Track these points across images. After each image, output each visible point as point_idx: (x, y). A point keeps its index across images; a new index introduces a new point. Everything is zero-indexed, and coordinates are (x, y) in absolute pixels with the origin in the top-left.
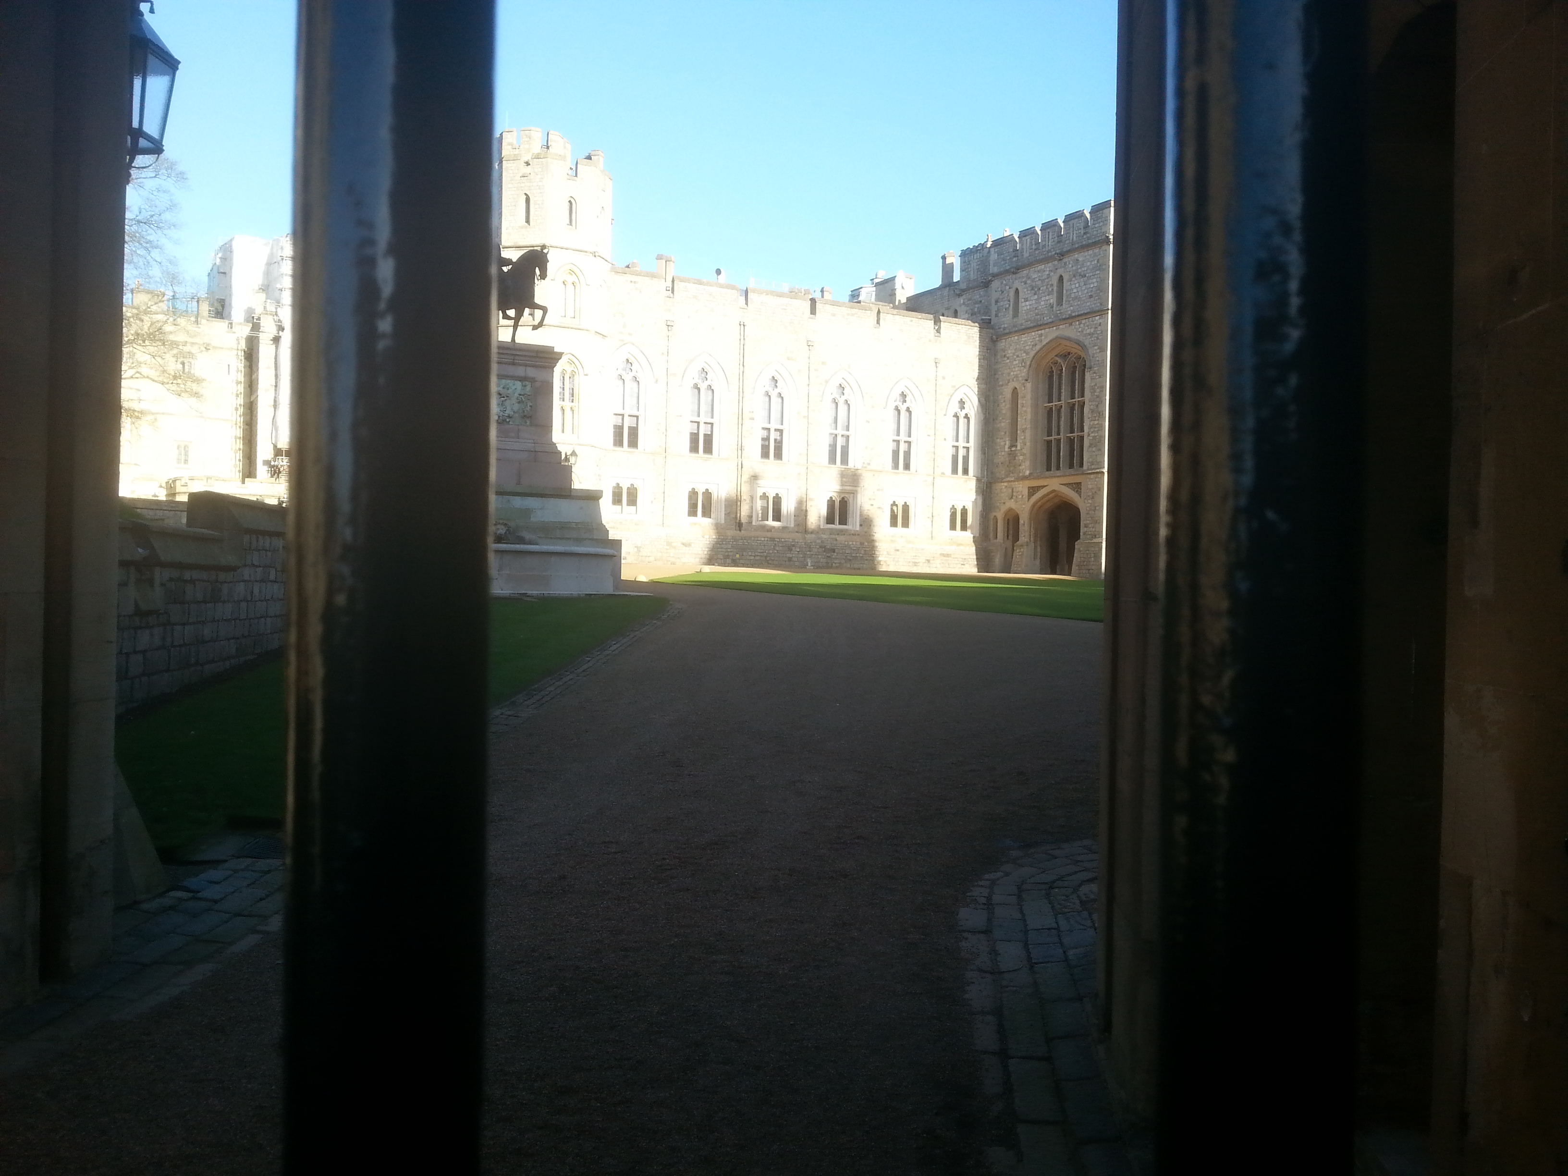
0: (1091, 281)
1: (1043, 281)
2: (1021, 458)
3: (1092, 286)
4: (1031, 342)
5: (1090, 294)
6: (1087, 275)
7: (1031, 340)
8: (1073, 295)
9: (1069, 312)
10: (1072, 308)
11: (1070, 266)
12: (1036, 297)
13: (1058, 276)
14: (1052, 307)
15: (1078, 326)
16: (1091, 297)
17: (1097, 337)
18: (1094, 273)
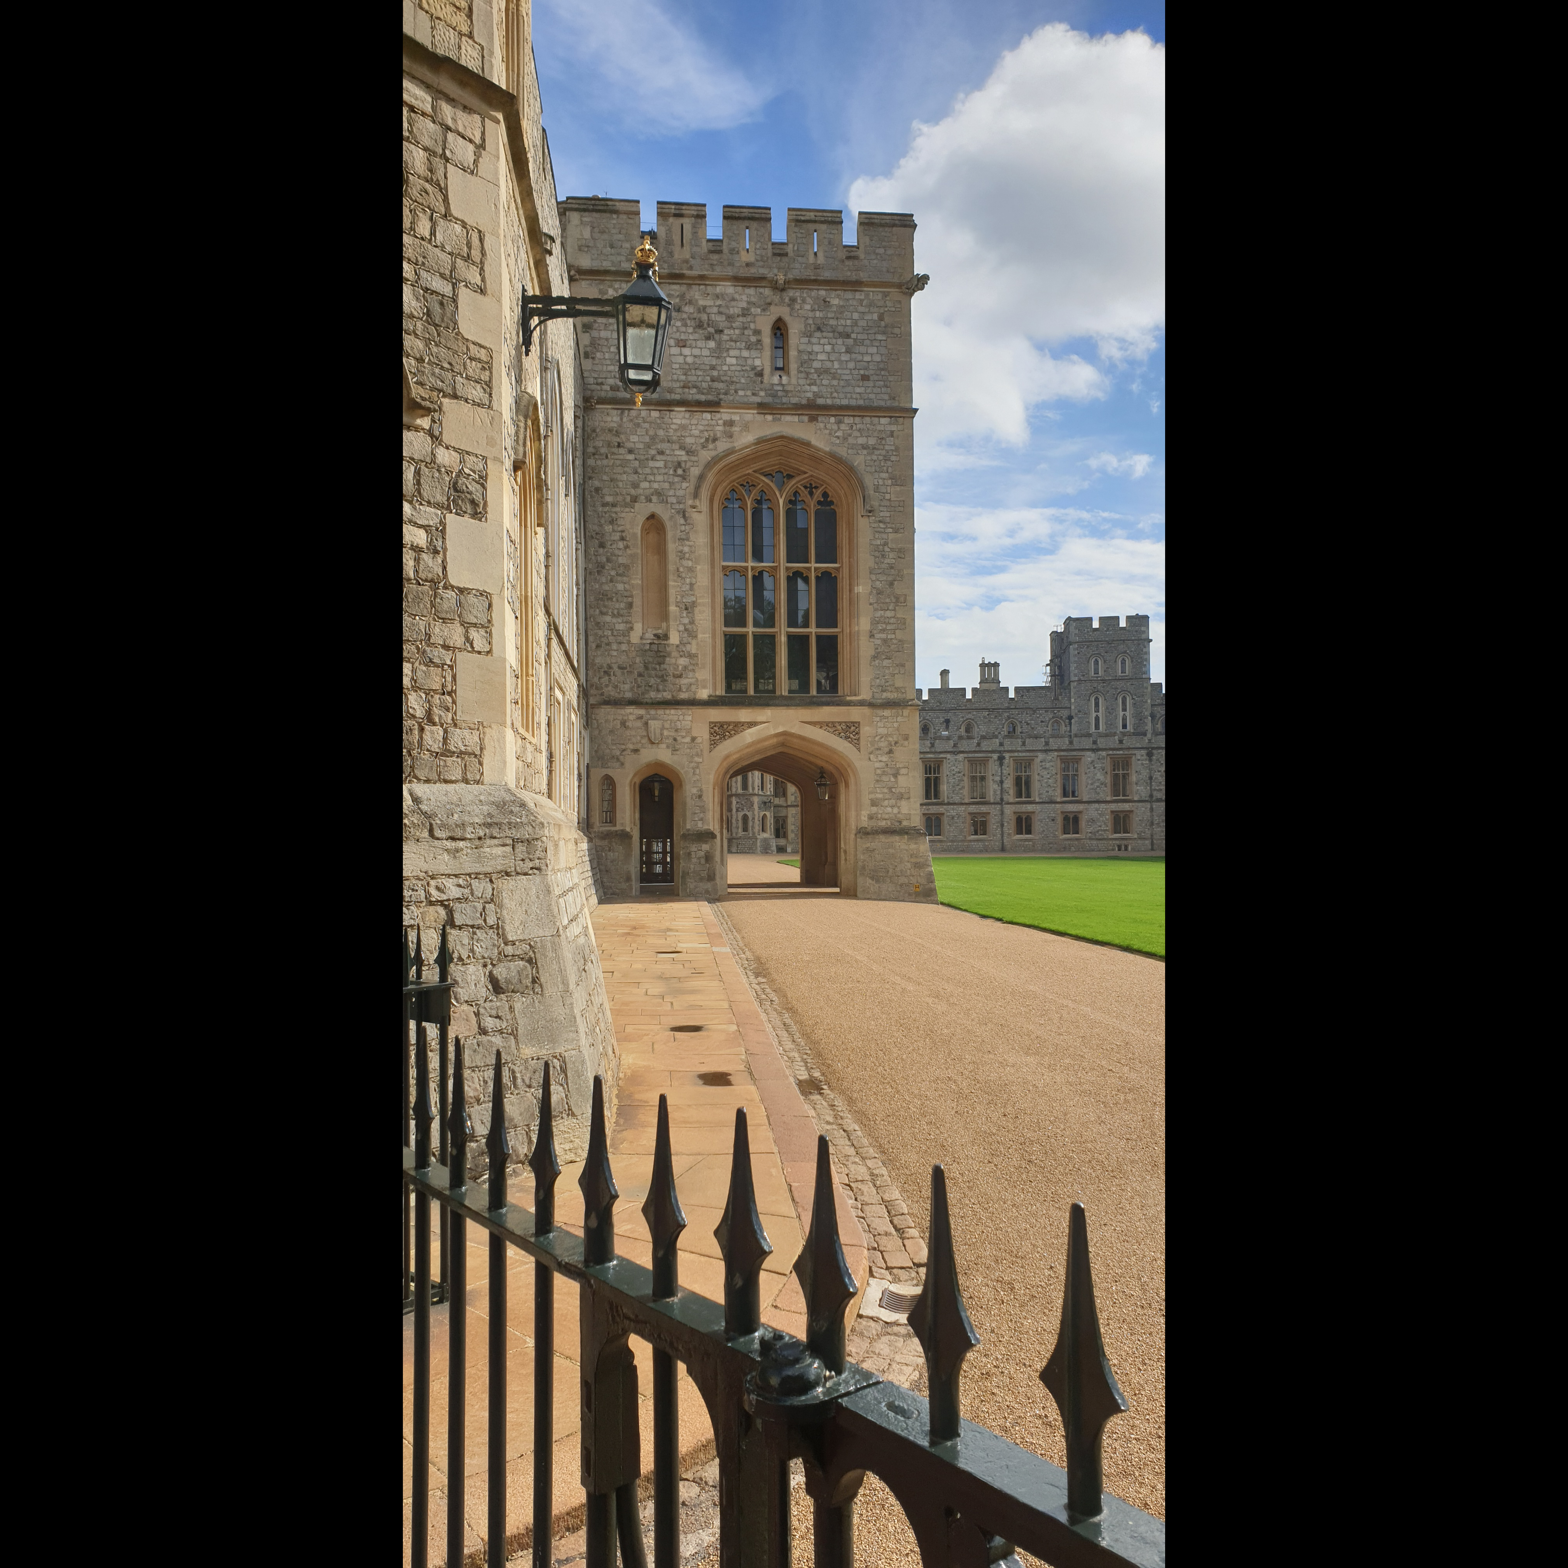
0: (862, 349)
1: (730, 318)
2: (683, 661)
3: (867, 358)
4: (701, 431)
5: (862, 372)
6: (853, 336)
7: (701, 428)
8: (816, 365)
9: (810, 395)
10: (815, 389)
11: (808, 307)
12: (712, 344)
13: (774, 318)
14: (760, 374)
15: (835, 427)
16: (865, 378)
17: (885, 456)
18: (872, 337)
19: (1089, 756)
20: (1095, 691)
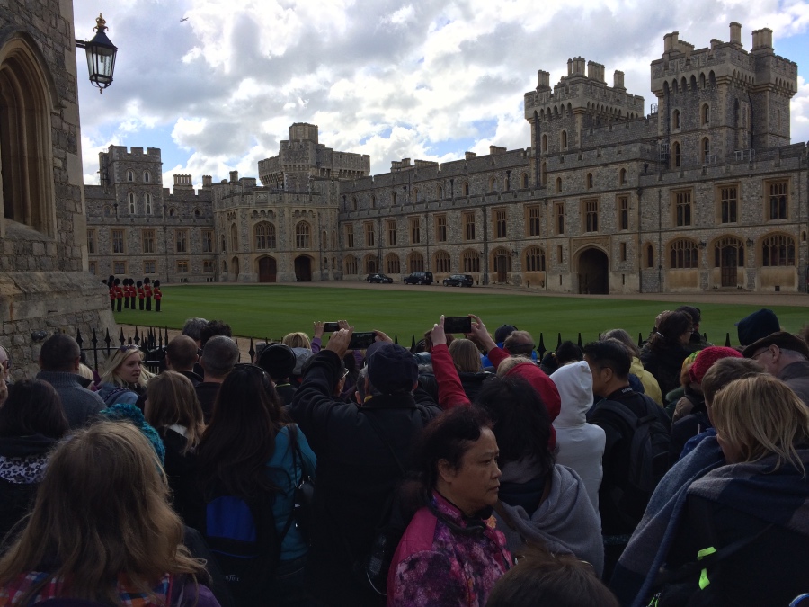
19: (130, 229)
20: (130, 190)
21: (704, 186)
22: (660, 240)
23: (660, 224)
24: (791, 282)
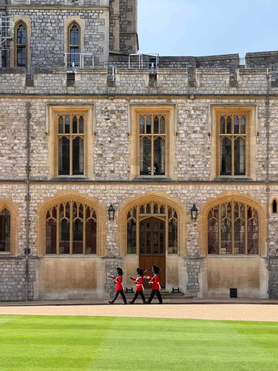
21: (112, 105)
22: (28, 198)
23: (28, 169)
24: (255, 282)
